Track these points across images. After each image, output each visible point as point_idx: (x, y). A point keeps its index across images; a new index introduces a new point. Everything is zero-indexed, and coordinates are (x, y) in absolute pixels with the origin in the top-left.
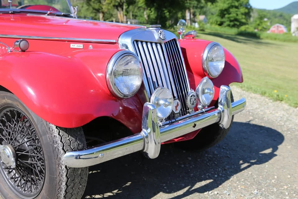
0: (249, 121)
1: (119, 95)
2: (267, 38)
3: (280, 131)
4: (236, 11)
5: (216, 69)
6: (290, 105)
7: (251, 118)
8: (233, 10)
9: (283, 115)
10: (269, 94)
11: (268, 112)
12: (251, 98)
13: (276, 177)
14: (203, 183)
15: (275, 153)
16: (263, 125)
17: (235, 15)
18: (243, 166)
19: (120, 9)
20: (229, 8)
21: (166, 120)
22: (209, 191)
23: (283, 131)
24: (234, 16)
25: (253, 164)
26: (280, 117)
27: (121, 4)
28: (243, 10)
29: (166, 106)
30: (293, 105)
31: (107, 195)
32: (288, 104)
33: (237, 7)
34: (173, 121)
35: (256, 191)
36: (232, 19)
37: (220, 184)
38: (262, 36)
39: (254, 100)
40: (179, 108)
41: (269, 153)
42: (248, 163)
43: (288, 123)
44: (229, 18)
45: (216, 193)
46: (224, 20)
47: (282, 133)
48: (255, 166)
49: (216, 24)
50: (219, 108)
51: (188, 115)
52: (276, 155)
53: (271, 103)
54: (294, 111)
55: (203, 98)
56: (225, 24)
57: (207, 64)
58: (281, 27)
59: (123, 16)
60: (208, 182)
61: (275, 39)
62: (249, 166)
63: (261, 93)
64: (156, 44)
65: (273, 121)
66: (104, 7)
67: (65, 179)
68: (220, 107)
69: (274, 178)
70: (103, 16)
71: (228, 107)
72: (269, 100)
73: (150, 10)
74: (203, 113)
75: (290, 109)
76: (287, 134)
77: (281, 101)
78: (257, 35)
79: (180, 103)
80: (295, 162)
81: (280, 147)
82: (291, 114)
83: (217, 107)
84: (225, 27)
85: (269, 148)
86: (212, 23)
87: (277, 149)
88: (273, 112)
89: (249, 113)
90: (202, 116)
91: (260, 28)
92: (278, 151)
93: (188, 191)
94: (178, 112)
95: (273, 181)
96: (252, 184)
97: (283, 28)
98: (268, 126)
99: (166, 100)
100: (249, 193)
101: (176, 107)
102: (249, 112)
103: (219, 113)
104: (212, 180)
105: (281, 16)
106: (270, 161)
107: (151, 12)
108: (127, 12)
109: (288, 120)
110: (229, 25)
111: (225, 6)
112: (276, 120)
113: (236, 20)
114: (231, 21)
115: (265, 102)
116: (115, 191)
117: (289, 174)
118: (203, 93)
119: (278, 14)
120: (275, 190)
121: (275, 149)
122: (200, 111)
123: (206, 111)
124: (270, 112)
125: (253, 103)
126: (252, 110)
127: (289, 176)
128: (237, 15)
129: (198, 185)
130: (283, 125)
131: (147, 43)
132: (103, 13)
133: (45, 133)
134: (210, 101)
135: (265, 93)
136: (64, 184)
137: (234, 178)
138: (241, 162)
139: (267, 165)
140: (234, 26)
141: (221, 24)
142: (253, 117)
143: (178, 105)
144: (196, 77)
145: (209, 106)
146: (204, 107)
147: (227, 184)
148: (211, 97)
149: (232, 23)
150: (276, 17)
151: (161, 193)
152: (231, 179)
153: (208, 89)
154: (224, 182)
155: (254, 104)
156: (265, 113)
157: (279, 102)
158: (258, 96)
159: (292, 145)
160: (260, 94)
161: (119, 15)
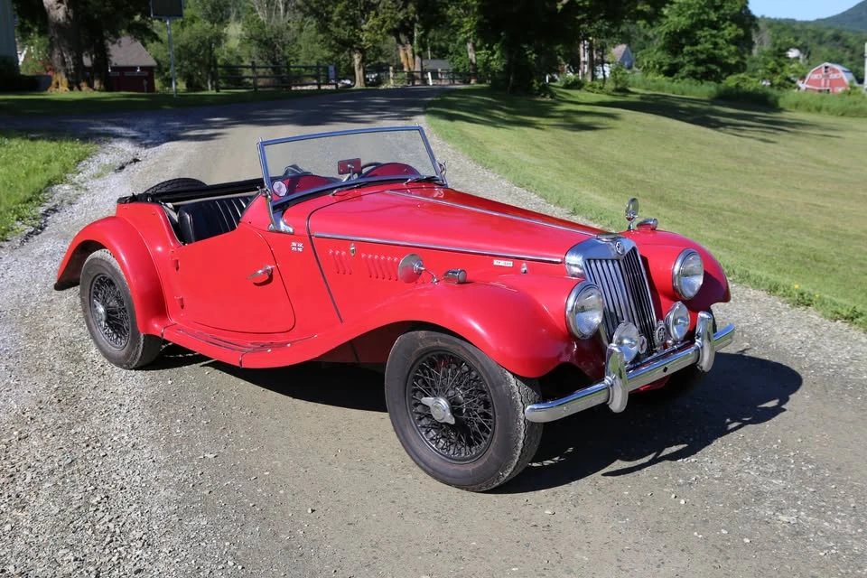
0: (743, 351)
1: (578, 335)
2: (797, 105)
3: (796, 368)
4: (712, 36)
5: (692, 286)
6: (825, 316)
7: (746, 344)
8: (704, 33)
9: (807, 337)
10: (784, 291)
11: (778, 331)
12: (748, 299)
13: (779, 441)
14: (674, 449)
15: (783, 407)
16: (766, 357)
17: (709, 46)
18: (731, 427)
19: (403, 38)
20: (694, 27)
21: (631, 363)
22: (684, 458)
23: (801, 368)
24: (708, 50)
25: (746, 423)
26: (800, 343)
27: (407, 24)
28: (730, 31)
29: (632, 346)
30: (830, 314)
31: (547, 463)
32: (820, 313)
33: (714, 25)
34: (639, 364)
35: (749, 459)
36: (703, 57)
37: (699, 450)
38: (781, 103)
39: (753, 305)
40: (645, 347)
41: (773, 407)
42: (739, 421)
43: (813, 354)
44: (692, 54)
45: (693, 460)
46: (680, 59)
47: (799, 372)
48: (749, 425)
49: (660, 71)
50: (696, 344)
51: (655, 354)
52: (784, 410)
53: (787, 312)
54: (829, 328)
55: (674, 331)
56: (684, 72)
57: (679, 282)
58: (835, 71)
59: (414, 57)
60: (681, 447)
61: (819, 109)
62: (740, 427)
63: (767, 287)
64: (613, 261)
65: (787, 351)
66: (365, 36)
67: (522, 436)
68: (698, 342)
69: (777, 443)
70: (363, 61)
71: (709, 340)
72: (783, 303)
73: (490, 48)
74: (674, 351)
75: (822, 323)
76: (807, 375)
77: (808, 305)
78: (771, 99)
79: (645, 340)
80: (812, 419)
81: (792, 397)
82: (822, 335)
83: (693, 342)
84: (683, 78)
85: (775, 399)
86: (646, 70)
87: (787, 400)
88: (789, 331)
89: (743, 335)
90: (673, 357)
91: (777, 80)
92: (788, 403)
93: (654, 458)
94: (644, 351)
95: (775, 446)
96: (744, 450)
97: (842, 74)
98: (776, 360)
99: (631, 339)
100: (739, 461)
101: (642, 346)
102: (743, 332)
103: (698, 350)
104: (686, 445)
105: (836, 38)
106: (774, 420)
107: (493, 53)
108: (423, 45)
109: (815, 347)
110: (693, 75)
111: (684, 22)
112: (792, 349)
113: (712, 59)
114: (699, 63)
115: (775, 310)
116: (556, 459)
117: (801, 438)
118: (675, 322)
119: (830, 33)
120: (777, 457)
121: (784, 400)
122: (670, 349)
123: (679, 349)
124: (782, 330)
125: (751, 311)
126: (749, 327)
127: (800, 440)
128: (716, 44)
129: (667, 451)
130: (804, 358)
131: (601, 261)
132: (362, 51)
133: (500, 383)
134: (684, 334)
135: (776, 288)
136: (521, 442)
137: (718, 442)
138: (728, 420)
139: (767, 424)
140: (706, 76)
141: (671, 72)
142: (749, 342)
143: (643, 343)
144: (663, 300)
145: (682, 342)
146: (675, 342)
147: (708, 449)
148: (686, 330)
149: (701, 69)
150: (820, 43)
151: (618, 461)
152: (714, 443)
153: (682, 318)
154: (703, 447)
155: (753, 314)
156: (773, 334)
157: (803, 308)
158: (762, 295)
159: (814, 393)
160: (766, 290)
161: (402, 54)
